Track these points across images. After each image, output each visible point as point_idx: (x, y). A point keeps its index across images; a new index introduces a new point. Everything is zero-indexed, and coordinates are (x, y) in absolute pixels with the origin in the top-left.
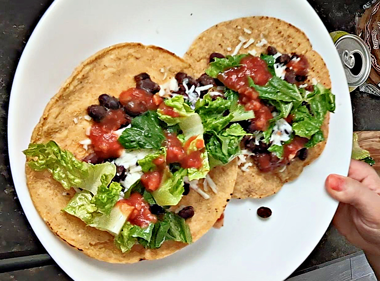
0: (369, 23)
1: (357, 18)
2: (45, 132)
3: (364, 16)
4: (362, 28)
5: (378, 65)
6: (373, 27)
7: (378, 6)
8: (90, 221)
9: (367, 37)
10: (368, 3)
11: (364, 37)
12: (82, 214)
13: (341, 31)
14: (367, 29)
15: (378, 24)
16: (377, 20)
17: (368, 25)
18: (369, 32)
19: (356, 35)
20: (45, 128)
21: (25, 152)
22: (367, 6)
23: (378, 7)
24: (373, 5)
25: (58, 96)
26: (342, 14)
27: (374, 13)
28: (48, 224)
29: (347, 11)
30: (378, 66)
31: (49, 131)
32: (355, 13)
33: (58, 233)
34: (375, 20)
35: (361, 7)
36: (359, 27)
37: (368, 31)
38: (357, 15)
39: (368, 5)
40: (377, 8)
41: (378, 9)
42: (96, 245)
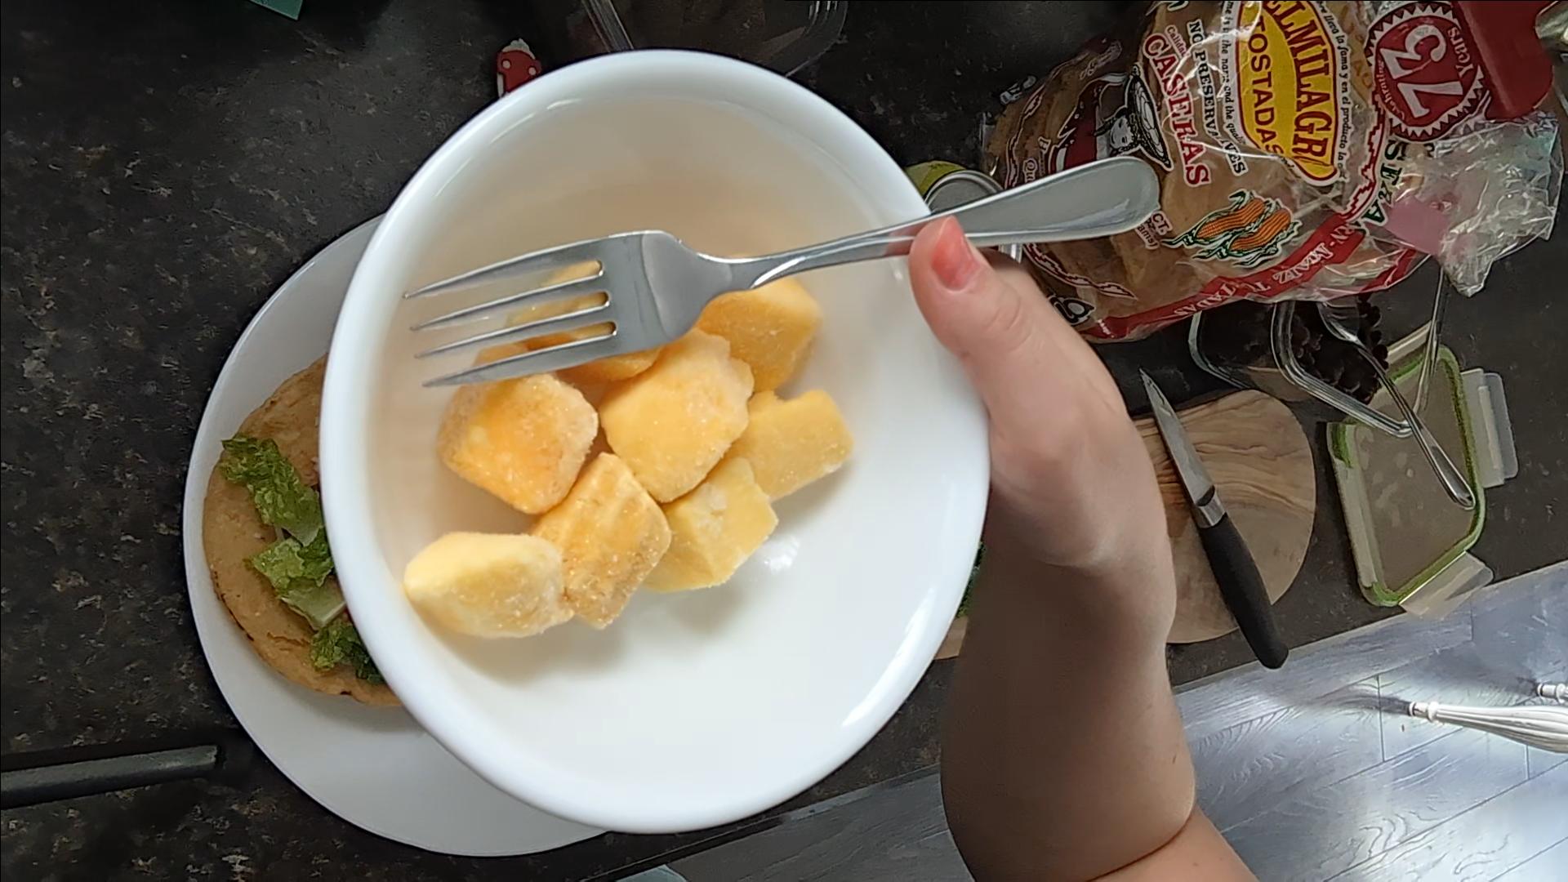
0: (1015, 140)
1: (985, 127)
2: (266, 424)
3: (1005, 122)
4: (998, 152)
5: (1040, 251)
6: (1027, 151)
7: (1039, 94)
8: (284, 591)
9: (1012, 178)
10: (1014, 88)
11: (1002, 176)
12: (275, 576)
13: (941, 162)
14: (1011, 156)
15: (1041, 143)
16: (1036, 134)
17: (1013, 145)
18: (1017, 163)
19: (983, 172)
20: (267, 418)
21: (226, 444)
22: (1012, 94)
23: (1041, 98)
24: (1027, 93)
25: (305, 373)
26: (945, 115)
27: (1030, 114)
28: (214, 576)
29: (957, 109)
30: (1039, 254)
31: (272, 425)
32: (978, 115)
33: (225, 597)
34: (1033, 134)
35: (996, 96)
36: (990, 150)
37: (1014, 162)
38: (985, 118)
39: (1013, 91)
40: (1037, 100)
41: (1039, 102)
42: (278, 639)
